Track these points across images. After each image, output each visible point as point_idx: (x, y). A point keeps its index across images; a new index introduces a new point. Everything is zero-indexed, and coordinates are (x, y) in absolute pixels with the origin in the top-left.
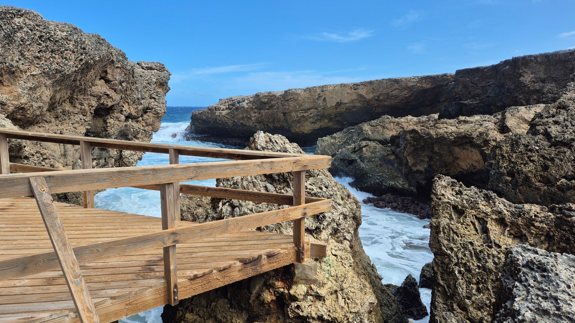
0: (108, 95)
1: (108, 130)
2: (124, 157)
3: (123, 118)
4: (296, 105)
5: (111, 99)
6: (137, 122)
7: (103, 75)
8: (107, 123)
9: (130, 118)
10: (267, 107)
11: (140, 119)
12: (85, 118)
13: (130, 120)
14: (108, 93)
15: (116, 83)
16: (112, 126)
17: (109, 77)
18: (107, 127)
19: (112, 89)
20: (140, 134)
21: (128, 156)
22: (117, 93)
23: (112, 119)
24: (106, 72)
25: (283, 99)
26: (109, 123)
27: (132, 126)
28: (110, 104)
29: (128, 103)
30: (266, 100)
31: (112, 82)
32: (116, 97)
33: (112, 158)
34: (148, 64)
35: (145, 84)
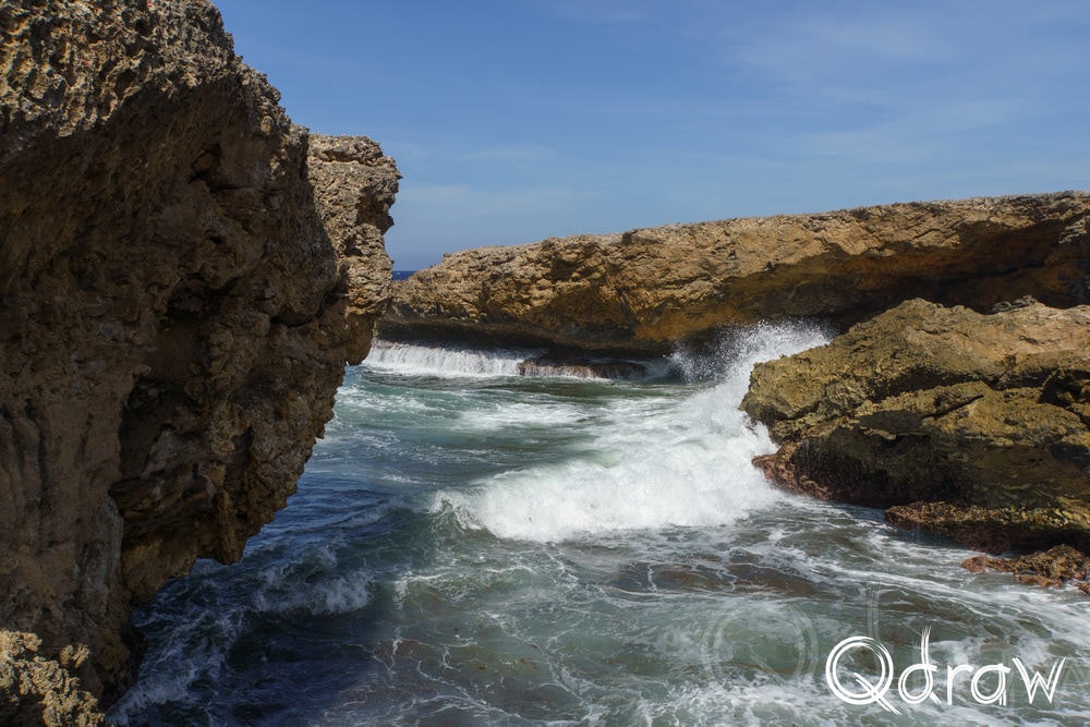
0: (218, 240)
1: (212, 371)
2: (258, 458)
3: (264, 322)
4: (654, 269)
5: (230, 257)
6: (304, 333)
7: (203, 164)
8: (209, 347)
9: (283, 322)
10: (575, 275)
11: (315, 324)
12: (131, 333)
13: (284, 329)
14: (223, 232)
15: (249, 195)
16: (227, 357)
17: (227, 169)
18: (211, 360)
19: (236, 217)
20: (313, 376)
21: (273, 455)
22: (251, 233)
23: (228, 332)
24: (216, 152)
25: (619, 255)
26: (219, 345)
27: (290, 348)
28: (225, 275)
29: (283, 269)
30: (574, 256)
31: (237, 193)
32: (250, 249)
33: (220, 463)
34: (332, 142)
35: (330, 205)
